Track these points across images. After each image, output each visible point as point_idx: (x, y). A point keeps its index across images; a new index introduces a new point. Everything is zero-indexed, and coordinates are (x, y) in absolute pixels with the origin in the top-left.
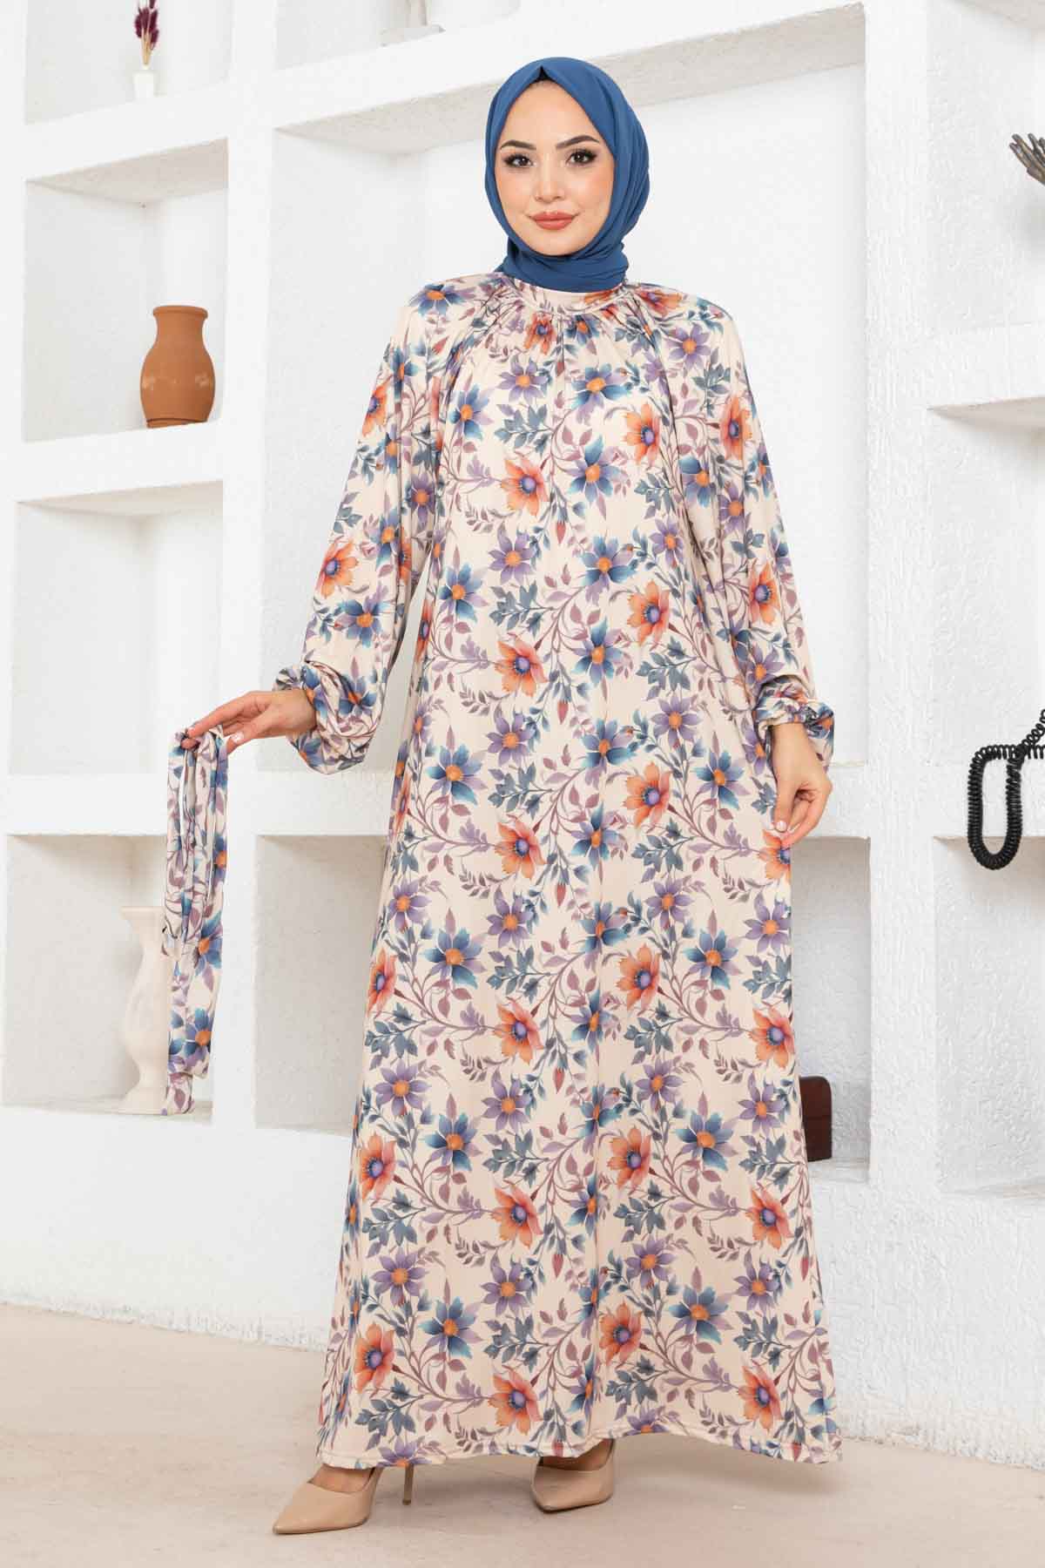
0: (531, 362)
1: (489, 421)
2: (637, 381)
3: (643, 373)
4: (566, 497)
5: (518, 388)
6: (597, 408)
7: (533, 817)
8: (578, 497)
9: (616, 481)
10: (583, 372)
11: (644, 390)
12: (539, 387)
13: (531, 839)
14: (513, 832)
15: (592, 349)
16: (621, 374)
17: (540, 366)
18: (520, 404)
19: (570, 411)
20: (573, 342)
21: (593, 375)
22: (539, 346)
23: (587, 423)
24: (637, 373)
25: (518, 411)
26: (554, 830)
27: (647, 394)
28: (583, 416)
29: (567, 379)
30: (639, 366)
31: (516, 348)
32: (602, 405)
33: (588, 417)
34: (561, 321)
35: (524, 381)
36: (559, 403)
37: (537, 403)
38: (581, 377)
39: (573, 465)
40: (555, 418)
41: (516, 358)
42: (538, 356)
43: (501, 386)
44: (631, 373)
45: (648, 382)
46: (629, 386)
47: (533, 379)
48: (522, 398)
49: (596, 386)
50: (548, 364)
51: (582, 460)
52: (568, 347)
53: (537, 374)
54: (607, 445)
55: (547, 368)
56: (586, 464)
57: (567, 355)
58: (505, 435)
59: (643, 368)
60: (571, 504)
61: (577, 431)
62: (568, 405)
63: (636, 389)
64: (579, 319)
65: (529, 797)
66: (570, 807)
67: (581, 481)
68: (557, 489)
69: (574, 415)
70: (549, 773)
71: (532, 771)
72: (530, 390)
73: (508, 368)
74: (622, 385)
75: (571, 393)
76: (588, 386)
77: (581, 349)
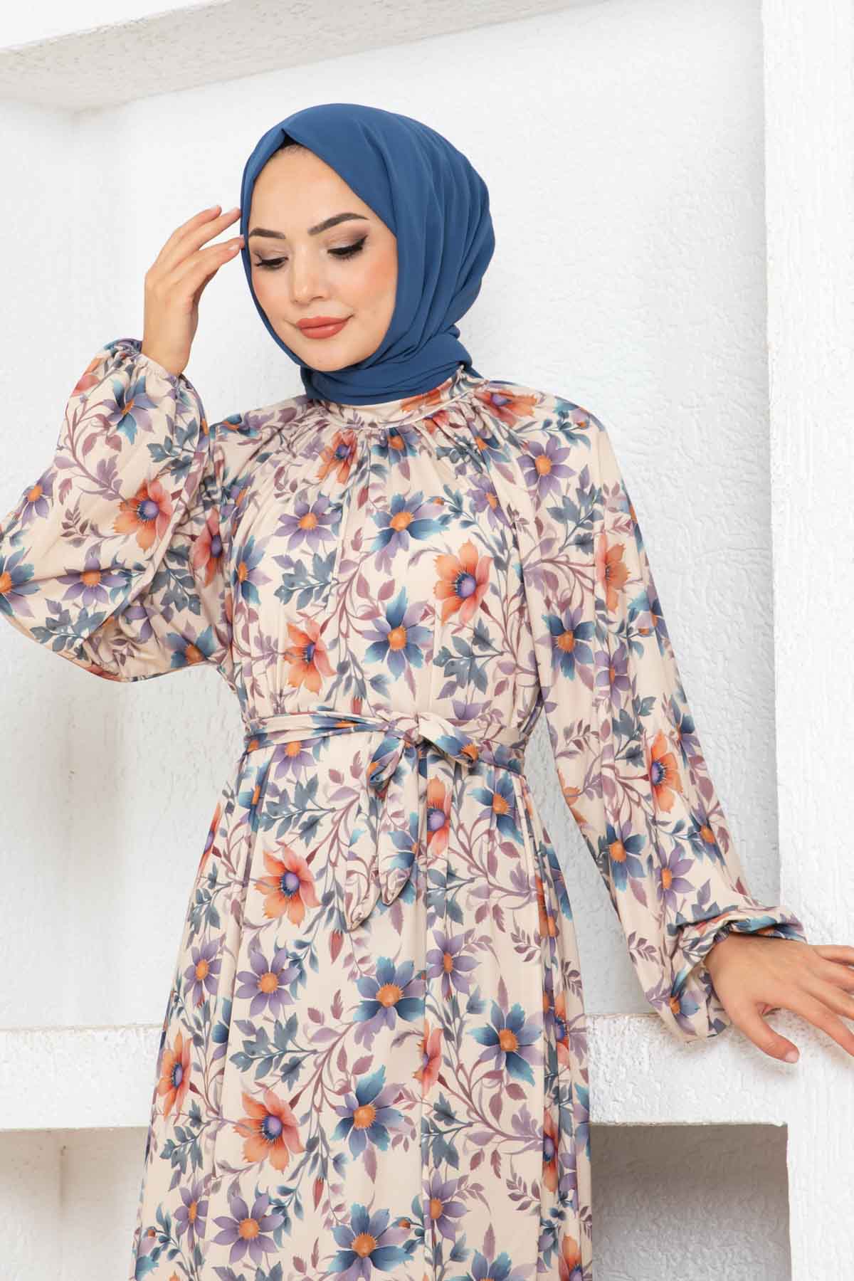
0: (320, 496)
1: (267, 580)
2: (457, 512)
3: (467, 502)
4: (363, 666)
5: (300, 532)
6: (400, 552)
7: (290, 1087)
8: (377, 667)
9: (424, 646)
10: (389, 501)
11: (467, 524)
12: (328, 527)
13: (286, 1115)
14: (261, 1106)
15: (406, 472)
16: (436, 505)
17: (334, 500)
18: (303, 553)
19: (368, 555)
20: (384, 462)
21: (400, 506)
22: (334, 475)
23: (389, 572)
24: (458, 501)
25: (299, 561)
26: (317, 1106)
27: (473, 528)
28: (384, 561)
29: (369, 511)
30: (463, 492)
31: (304, 481)
32: (406, 548)
33: (388, 565)
34: (369, 436)
35: (309, 522)
36: (356, 545)
37: (325, 548)
38: (386, 507)
39: (369, 625)
40: (345, 565)
41: (304, 494)
42: (332, 488)
43: (280, 533)
44: (450, 502)
45: (474, 514)
46: (445, 520)
47: (321, 518)
48: (304, 545)
49: (401, 522)
50: (342, 496)
51: (383, 619)
52: (377, 469)
53: (328, 511)
54: (413, 599)
55: (341, 501)
56: (388, 626)
57: (374, 478)
58: (284, 594)
59: (468, 494)
60: (369, 677)
61: (376, 580)
62: (367, 546)
63: (455, 523)
64: (394, 433)
65: (286, 1060)
66: (339, 1075)
67: (381, 646)
68: (352, 655)
69: (372, 560)
70: (314, 1028)
71: (292, 1024)
72: (317, 532)
73: (290, 510)
74: (435, 518)
75: (372, 530)
76: (392, 523)
77: (393, 470)
